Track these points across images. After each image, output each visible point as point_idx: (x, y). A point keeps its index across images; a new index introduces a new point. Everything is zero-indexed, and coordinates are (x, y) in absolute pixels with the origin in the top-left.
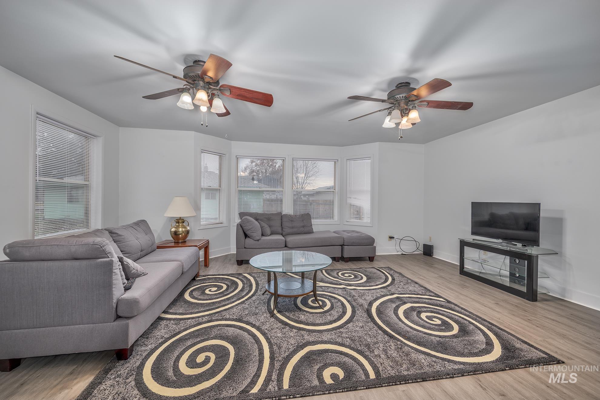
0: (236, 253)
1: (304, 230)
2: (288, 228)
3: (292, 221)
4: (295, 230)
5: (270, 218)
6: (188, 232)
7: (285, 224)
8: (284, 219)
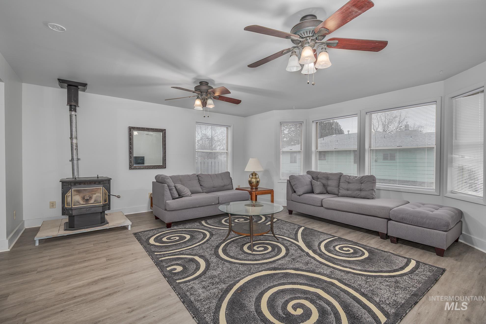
0: (286, 205)
1: (359, 194)
2: (343, 190)
3: (349, 183)
4: (349, 192)
5: (327, 177)
6: (258, 182)
7: (342, 185)
8: (342, 180)
